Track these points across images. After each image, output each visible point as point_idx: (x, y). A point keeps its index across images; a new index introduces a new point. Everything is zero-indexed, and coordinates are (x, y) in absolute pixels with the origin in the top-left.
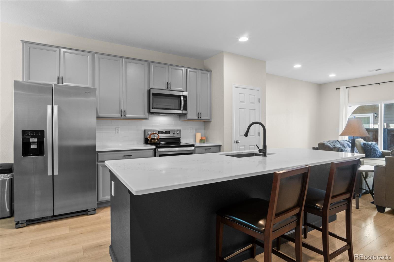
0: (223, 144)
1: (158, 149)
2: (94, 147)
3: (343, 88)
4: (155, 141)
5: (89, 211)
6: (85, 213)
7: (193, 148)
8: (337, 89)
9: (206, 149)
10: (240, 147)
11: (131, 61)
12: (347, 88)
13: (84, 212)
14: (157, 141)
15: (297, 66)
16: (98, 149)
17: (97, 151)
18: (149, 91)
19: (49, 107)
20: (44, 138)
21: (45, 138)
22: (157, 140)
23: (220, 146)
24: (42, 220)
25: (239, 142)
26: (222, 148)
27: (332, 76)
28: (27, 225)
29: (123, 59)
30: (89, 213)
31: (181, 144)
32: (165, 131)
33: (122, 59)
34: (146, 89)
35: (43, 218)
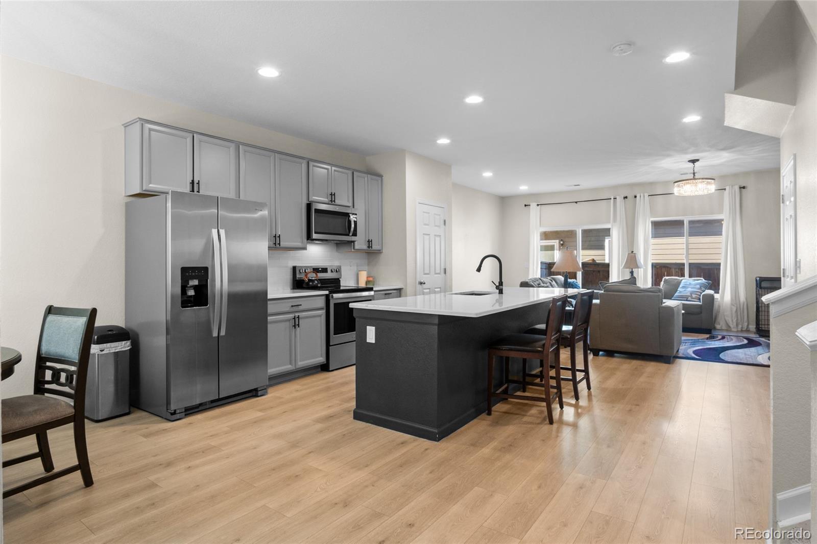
0: (406, 285)
1: (332, 296)
2: (266, 293)
3: (533, 205)
4: (315, 284)
5: (259, 389)
6: (251, 395)
7: (372, 293)
8: (525, 205)
9: (386, 294)
10: (425, 291)
11: (288, 158)
12: (538, 205)
13: (249, 393)
14: (318, 284)
15: (488, 174)
16: (269, 297)
17: (268, 298)
18: (309, 206)
19: (214, 232)
20: (208, 278)
21: (209, 280)
22: (316, 282)
23: (400, 290)
24: (200, 408)
25: (425, 283)
26: (403, 292)
27: (524, 188)
28: (187, 415)
29: (276, 154)
30: (260, 393)
31: (342, 288)
32: (322, 268)
33: (273, 154)
34: (305, 202)
35: (201, 405)
